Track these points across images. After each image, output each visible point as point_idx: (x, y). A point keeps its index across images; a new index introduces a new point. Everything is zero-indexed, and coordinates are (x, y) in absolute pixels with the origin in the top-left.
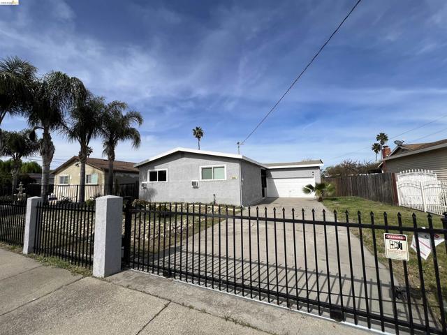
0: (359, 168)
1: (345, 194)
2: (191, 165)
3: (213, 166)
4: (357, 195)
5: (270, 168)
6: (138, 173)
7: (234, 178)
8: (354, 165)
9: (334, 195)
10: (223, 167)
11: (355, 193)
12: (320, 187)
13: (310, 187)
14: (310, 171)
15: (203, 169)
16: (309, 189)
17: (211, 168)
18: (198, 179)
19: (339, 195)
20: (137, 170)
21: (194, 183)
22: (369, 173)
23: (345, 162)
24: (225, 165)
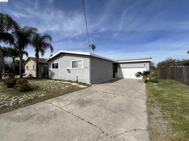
0: (177, 63)
1: (165, 77)
2: (67, 60)
3: (77, 60)
4: (173, 79)
5: (119, 62)
6: (48, 64)
7: (86, 67)
8: (174, 61)
9: (156, 79)
10: (82, 61)
11: (172, 78)
12: (146, 74)
13: (140, 73)
14: (143, 64)
15: (73, 62)
16: (139, 74)
17: (76, 61)
18: (70, 68)
19: (160, 78)
20: (47, 63)
21: (68, 70)
22: (184, 66)
23: (168, 59)
24: (82, 60)
